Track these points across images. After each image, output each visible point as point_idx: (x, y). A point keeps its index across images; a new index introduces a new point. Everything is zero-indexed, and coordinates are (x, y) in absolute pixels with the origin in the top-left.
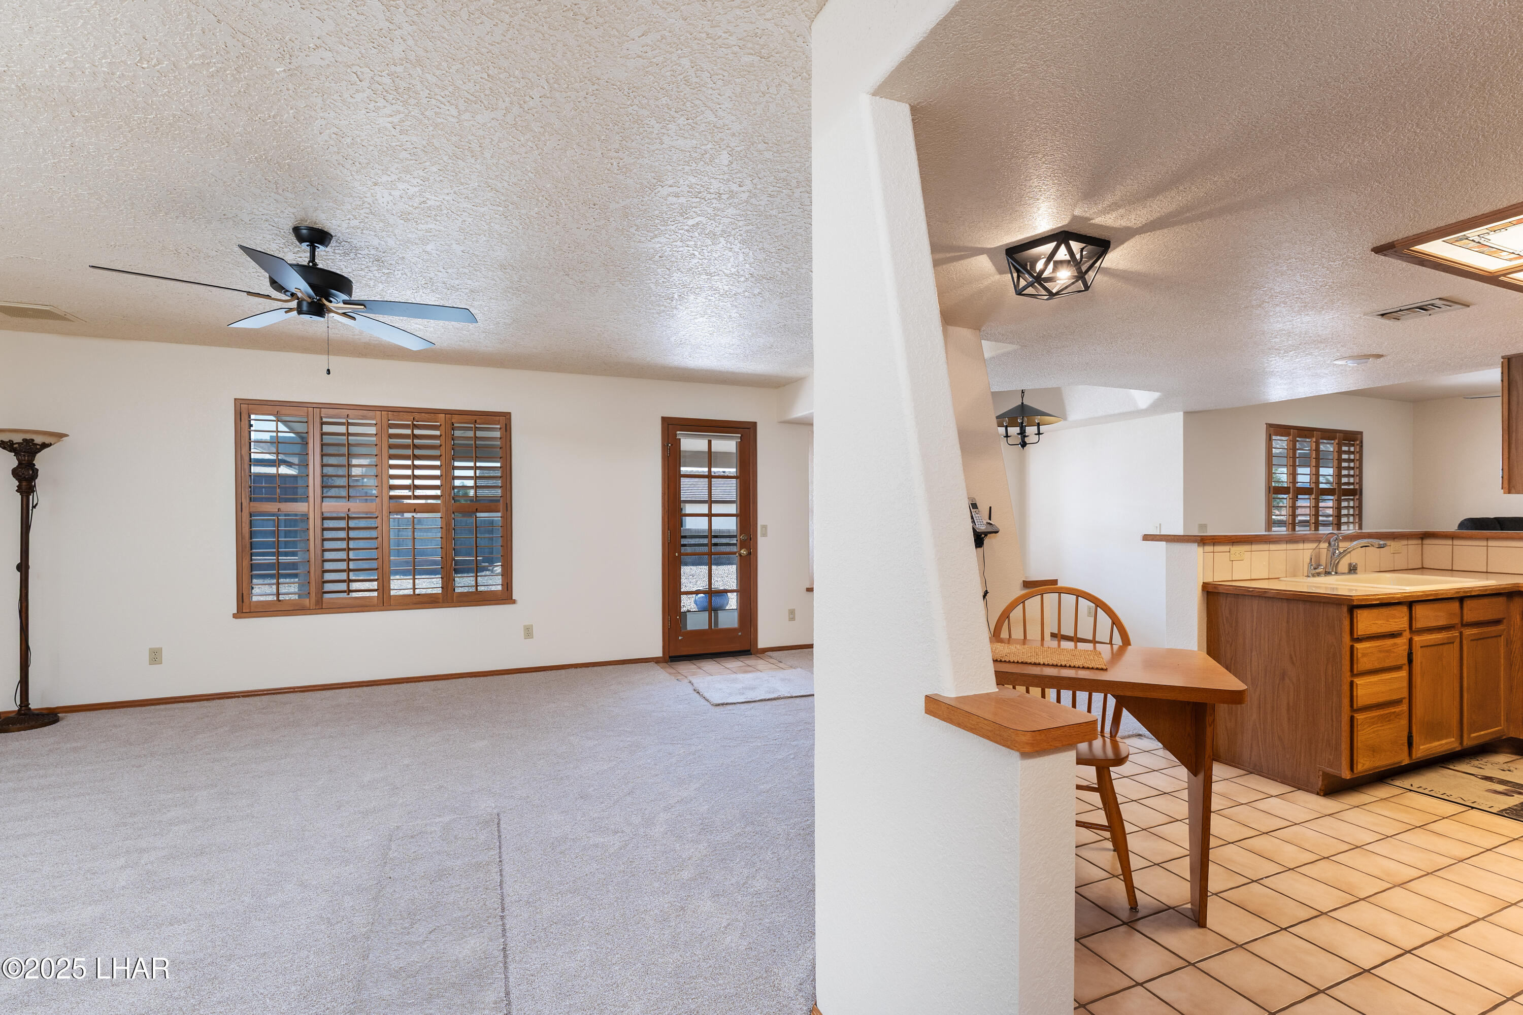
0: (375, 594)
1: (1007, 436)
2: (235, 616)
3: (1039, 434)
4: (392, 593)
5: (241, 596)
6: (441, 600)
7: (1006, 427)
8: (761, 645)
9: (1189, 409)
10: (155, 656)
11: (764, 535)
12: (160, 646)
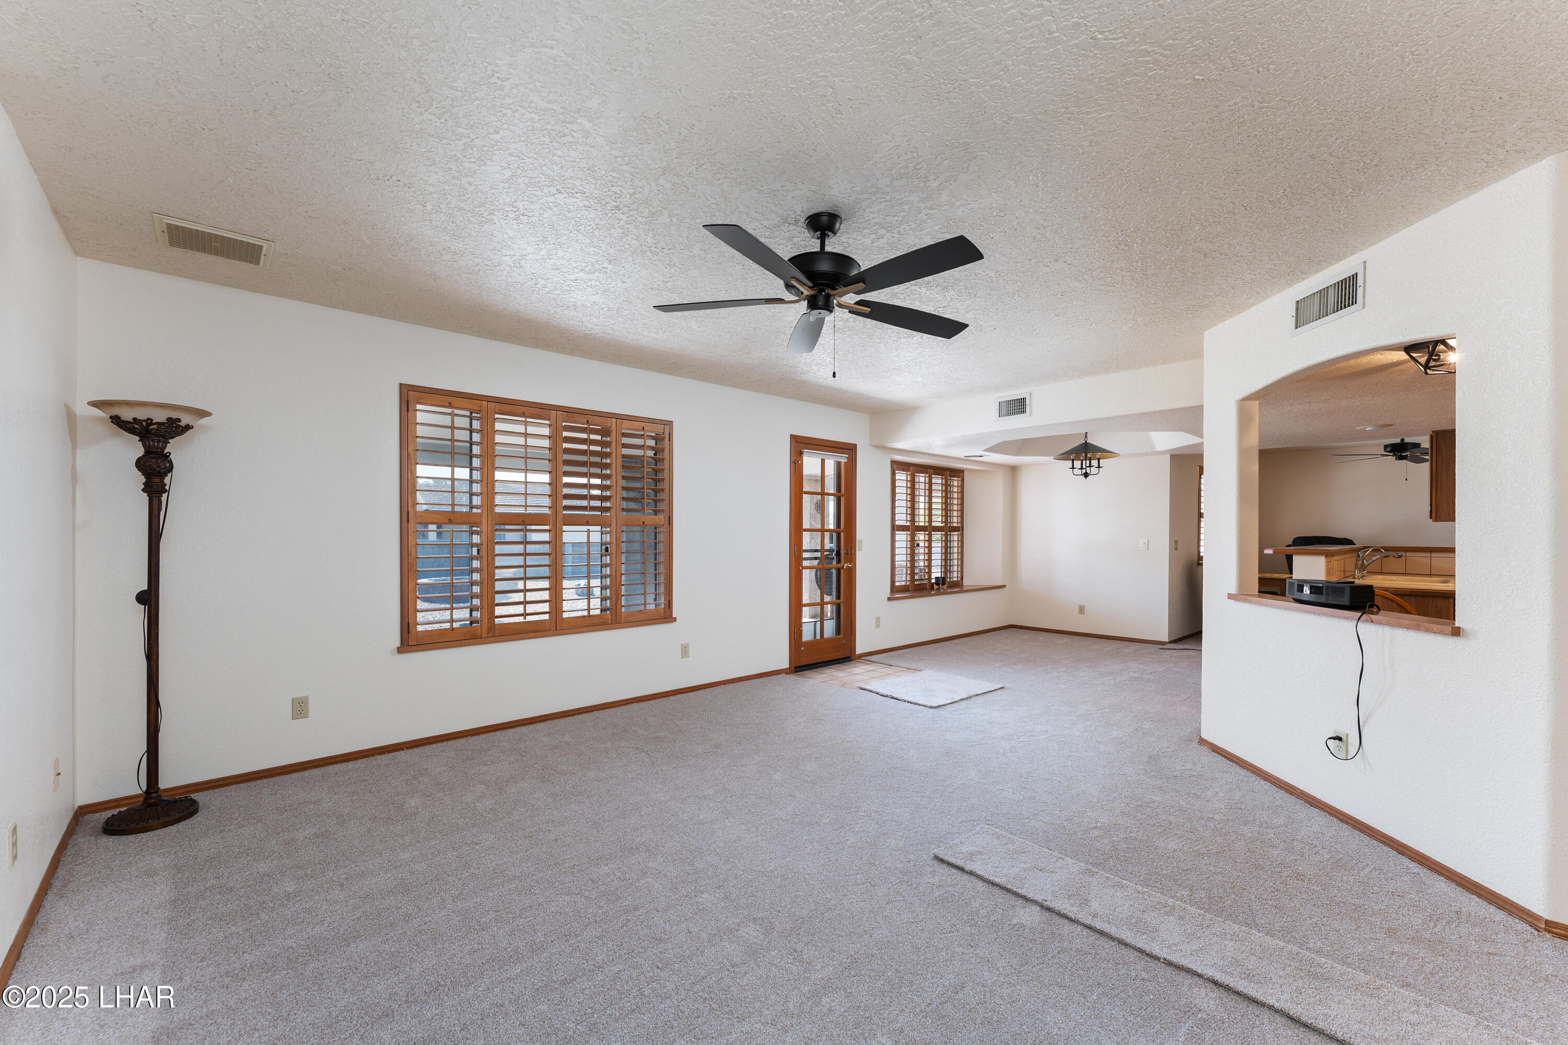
0: (546, 617)
1: (1073, 468)
2: (400, 651)
3: (1099, 467)
4: (565, 615)
5: (406, 625)
6: (610, 622)
7: (1073, 460)
8: (859, 651)
9: (1173, 454)
10: (300, 708)
11: (861, 550)
12: (304, 695)
